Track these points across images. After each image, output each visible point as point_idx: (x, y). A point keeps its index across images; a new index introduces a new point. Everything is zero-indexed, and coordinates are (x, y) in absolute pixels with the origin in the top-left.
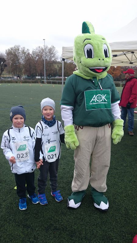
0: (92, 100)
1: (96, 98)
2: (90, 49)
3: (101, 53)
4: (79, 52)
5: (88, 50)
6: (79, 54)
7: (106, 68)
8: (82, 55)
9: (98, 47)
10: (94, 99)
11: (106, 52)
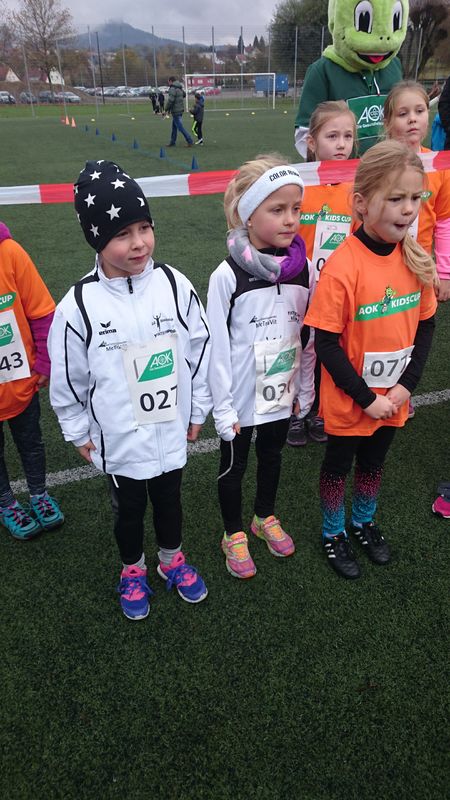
0: (362, 118)
1: (368, 114)
2: (367, 13)
3: (387, 24)
4: (346, 16)
5: (361, 14)
6: (344, 19)
7: (391, 53)
8: (349, 22)
9: (384, 10)
10: (365, 116)
11: (396, 20)
